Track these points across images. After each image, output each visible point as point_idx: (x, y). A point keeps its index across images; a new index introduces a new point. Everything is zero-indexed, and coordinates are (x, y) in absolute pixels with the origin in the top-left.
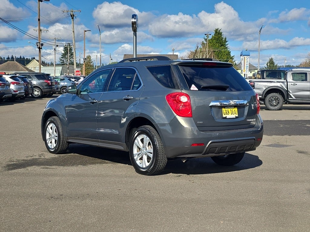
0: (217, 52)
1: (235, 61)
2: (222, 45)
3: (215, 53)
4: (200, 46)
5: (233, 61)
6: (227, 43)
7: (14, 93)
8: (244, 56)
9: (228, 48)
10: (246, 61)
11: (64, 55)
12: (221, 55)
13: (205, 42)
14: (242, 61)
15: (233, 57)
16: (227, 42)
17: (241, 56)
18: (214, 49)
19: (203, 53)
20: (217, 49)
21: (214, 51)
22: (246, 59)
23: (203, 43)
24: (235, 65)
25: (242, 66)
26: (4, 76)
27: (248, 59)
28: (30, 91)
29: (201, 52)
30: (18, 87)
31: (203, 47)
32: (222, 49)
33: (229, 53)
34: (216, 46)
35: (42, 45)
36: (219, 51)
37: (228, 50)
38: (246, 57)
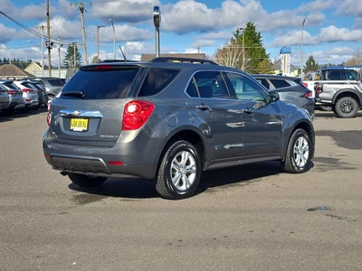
0: (250, 49)
1: (270, 60)
2: (255, 41)
3: (248, 51)
6: (261, 39)
7: (27, 102)
8: (284, 54)
9: (262, 45)
10: (286, 59)
11: (68, 57)
12: (255, 54)
13: (235, 38)
14: (282, 60)
15: (268, 55)
16: (261, 37)
17: (280, 53)
18: (247, 46)
19: (233, 51)
20: (250, 46)
21: (247, 49)
22: (287, 57)
23: (232, 40)
24: (271, 65)
25: (282, 66)
26: (15, 82)
28: (44, 100)
30: (31, 95)
31: (233, 44)
33: (264, 50)
35: (52, 44)
37: (263, 47)
38: (286, 55)
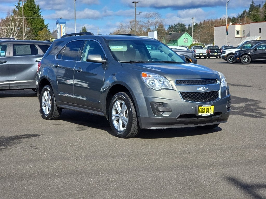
0: (30, 20)
1: (49, 30)
2: (35, 13)
3: (29, 21)
4: (12, 14)
5: (48, 29)
6: (40, 11)
8: (60, 25)
9: (41, 16)
10: (62, 29)
12: (35, 24)
13: (16, 9)
14: (58, 30)
15: (47, 25)
16: (40, 9)
17: (57, 24)
18: (27, 17)
19: (15, 21)
20: (31, 17)
21: (27, 19)
22: (62, 27)
23: (14, 11)
24: (50, 34)
25: (59, 35)
27: (65, 27)
29: (13, 20)
31: (15, 15)
32: (36, 17)
33: (43, 21)
34: (29, 14)
36: (33, 19)
37: (42, 18)
38: (62, 25)
